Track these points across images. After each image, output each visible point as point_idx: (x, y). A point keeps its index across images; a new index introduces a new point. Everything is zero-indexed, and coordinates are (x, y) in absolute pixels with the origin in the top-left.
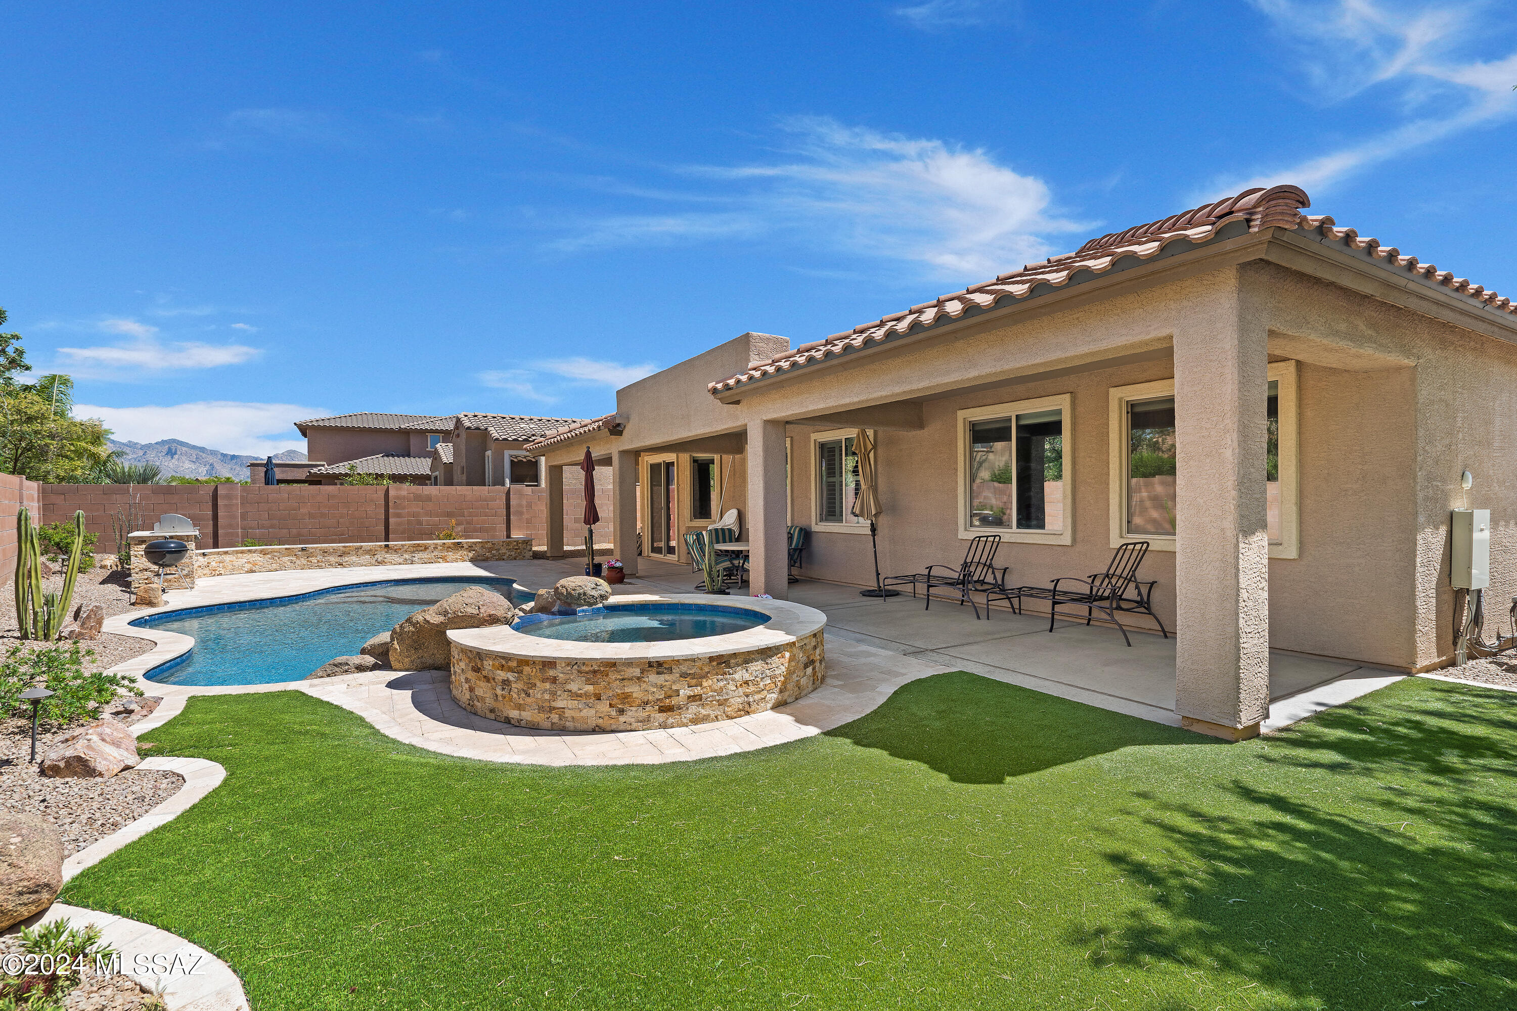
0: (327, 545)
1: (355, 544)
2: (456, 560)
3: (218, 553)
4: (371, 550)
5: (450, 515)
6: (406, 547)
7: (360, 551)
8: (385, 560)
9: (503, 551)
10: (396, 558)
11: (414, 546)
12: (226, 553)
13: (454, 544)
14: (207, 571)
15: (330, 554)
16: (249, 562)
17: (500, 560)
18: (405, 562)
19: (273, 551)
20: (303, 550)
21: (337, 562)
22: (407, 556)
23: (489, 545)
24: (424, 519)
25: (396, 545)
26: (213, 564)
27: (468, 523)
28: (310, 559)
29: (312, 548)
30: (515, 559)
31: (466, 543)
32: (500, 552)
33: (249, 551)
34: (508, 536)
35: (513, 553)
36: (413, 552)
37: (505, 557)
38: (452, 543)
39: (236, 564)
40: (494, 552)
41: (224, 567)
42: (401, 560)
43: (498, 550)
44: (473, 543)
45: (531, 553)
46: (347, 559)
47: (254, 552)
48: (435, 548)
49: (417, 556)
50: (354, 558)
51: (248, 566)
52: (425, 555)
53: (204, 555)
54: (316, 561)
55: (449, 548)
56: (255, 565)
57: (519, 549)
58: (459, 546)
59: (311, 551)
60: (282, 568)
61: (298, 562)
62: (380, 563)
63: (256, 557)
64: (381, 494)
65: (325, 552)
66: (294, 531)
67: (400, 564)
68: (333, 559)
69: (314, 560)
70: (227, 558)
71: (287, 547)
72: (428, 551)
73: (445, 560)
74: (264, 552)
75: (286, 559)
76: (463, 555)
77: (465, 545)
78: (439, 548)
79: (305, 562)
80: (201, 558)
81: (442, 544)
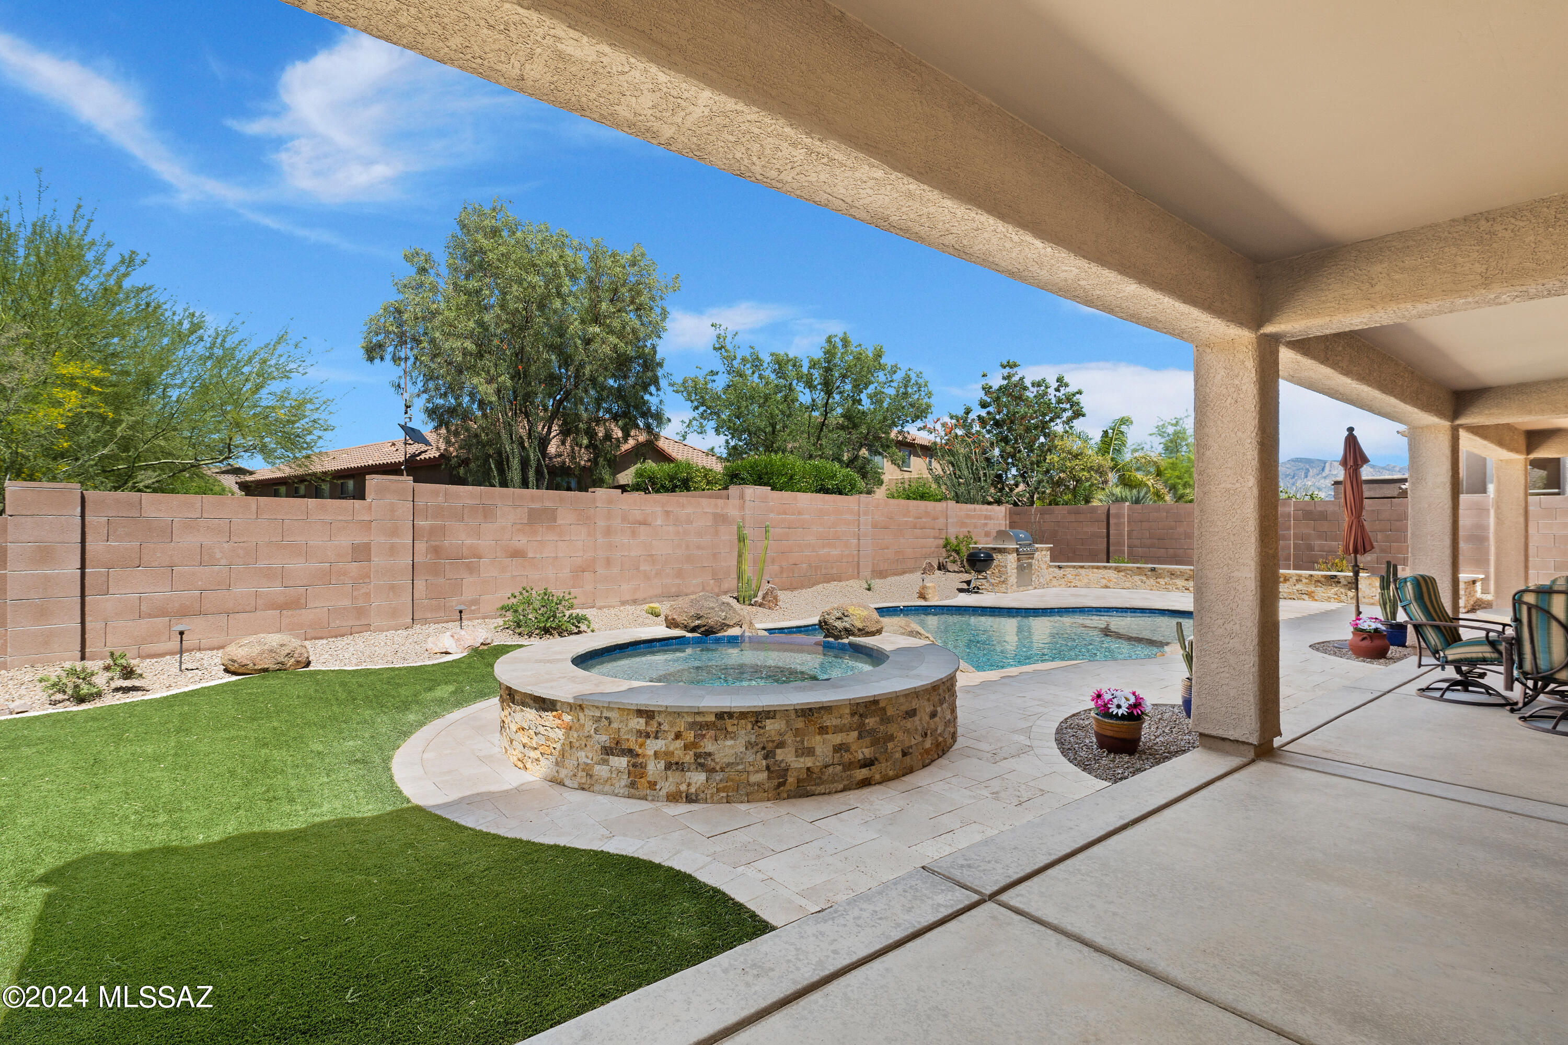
0: (1173, 567)
3: (1074, 567)
12: (1082, 567)
13: (1326, 577)
14: (1063, 581)
15: (1177, 577)
16: (1104, 578)
19: (1125, 570)
20: (1153, 570)
21: (1183, 586)
24: (1317, 543)
26: (1069, 576)
28: (1158, 580)
29: (1161, 569)
31: (1345, 577)
33: (1105, 567)
38: (1322, 576)
39: (1092, 578)
41: (1080, 580)
48: (1299, 580)
51: (1104, 582)
53: (1060, 567)
54: (1164, 583)
56: (1110, 581)
58: (1333, 580)
59: (1160, 571)
60: (1135, 587)
61: (1147, 581)
63: (1112, 574)
65: (1172, 574)
66: (1171, 551)
68: (1180, 582)
69: (1162, 581)
70: (1083, 572)
71: (1138, 565)
72: (1288, 583)
73: (1310, 595)
74: (1118, 570)
75: (1137, 578)
76: (1339, 593)
77: (1342, 580)
78: (1304, 581)
79: (1154, 583)
80: (1057, 570)
81: (1311, 576)
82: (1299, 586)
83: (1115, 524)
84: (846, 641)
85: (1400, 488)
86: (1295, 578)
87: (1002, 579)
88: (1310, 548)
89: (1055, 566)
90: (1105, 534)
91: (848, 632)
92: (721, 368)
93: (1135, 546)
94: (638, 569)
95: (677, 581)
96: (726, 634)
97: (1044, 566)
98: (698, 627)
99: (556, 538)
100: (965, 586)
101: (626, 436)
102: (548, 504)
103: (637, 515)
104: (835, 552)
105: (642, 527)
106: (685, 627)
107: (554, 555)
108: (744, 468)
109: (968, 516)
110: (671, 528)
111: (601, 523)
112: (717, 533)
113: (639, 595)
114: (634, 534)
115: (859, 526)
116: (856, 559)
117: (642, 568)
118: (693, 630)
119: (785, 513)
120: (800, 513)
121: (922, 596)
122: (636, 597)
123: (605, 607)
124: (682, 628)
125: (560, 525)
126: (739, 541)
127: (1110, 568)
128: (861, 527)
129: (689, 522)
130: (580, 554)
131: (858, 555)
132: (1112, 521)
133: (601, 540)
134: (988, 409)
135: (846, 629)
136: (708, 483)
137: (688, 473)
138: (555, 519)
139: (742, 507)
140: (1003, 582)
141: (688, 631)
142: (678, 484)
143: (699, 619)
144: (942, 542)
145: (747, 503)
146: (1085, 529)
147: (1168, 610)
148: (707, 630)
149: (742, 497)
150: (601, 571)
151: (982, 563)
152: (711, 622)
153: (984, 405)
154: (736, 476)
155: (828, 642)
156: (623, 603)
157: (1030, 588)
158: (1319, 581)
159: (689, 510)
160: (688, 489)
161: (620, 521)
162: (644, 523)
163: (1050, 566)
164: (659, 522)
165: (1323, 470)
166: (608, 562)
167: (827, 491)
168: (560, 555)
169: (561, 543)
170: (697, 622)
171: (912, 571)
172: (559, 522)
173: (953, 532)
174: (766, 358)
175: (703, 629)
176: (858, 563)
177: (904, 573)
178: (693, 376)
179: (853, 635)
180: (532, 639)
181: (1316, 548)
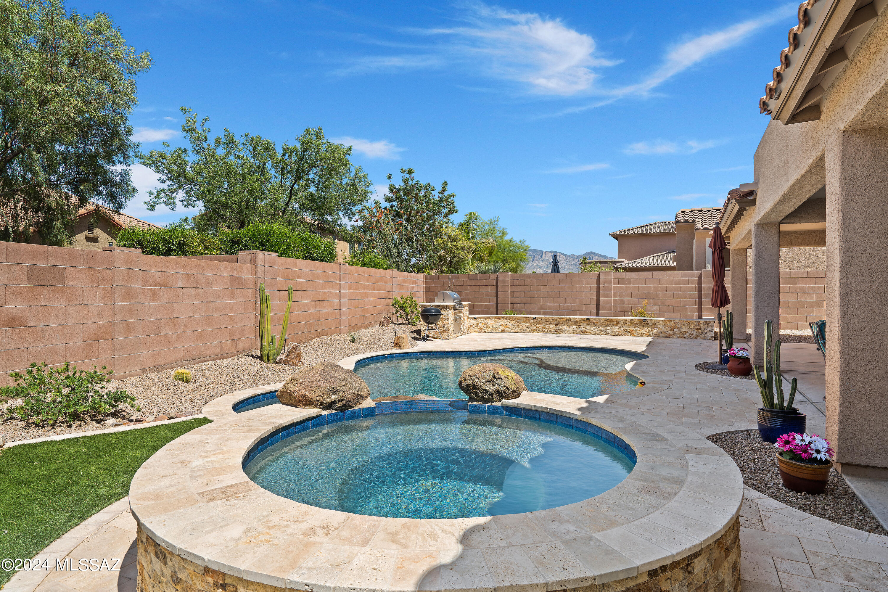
0: (548, 316)
1: (566, 317)
2: (642, 335)
3: (484, 318)
4: (577, 322)
5: (646, 296)
6: (602, 321)
7: (570, 322)
8: (587, 330)
9: (684, 329)
10: (594, 329)
11: (609, 320)
12: (489, 318)
13: (640, 320)
14: (476, 329)
15: (550, 323)
16: (502, 325)
17: (681, 337)
18: (601, 333)
19: (517, 318)
20: (534, 319)
21: (554, 329)
22: (602, 328)
23: (671, 324)
24: (627, 299)
25: (594, 319)
26: (480, 325)
27: (662, 303)
28: (538, 326)
29: (540, 318)
30: (696, 338)
31: (651, 320)
32: (682, 330)
33: (503, 317)
34: (700, 317)
35: (694, 333)
36: (607, 325)
37: (686, 336)
38: (638, 320)
39: (494, 326)
40: (675, 330)
41: (487, 327)
42: (598, 332)
43: (679, 329)
44: (657, 321)
45: (712, 334)
46: (561, 327)
47: (506, 319)
48: (625, 323)
49: (611, 329)
50: (566, 327)
51: (502, 328)
52: (616, 329)
53: (475, 318)
54: (541, 328)
55: (636, 324)
56: (506, 327)
57: (700, 329)
58: (644, 323)
59: (539, 320)
60: (521, 331)
61: (531, 327)
62: (583, 332)
63: (507, 322)
64: (594, 279)
65: (547, 321)
66: (539, 306)
67: (597, 334)
68: (552, 327)
70: (489, 321)
71: (525, 316)
72: (619, 325)
73: (632, 334)
74: (511, 319)
75: (524, 324)
76: (648, 330)
77: (649, 322)
78: (628, 323)
79: (535, 328)
80: (472, 321)
81: (632, 320)
82: (625, 327)
83: (502, 287)
84: (499, 404)
85: (614, 267)
86: (622, 322)
87: (445, 329)
88: (623, 302)
89: (472, 318)
90: (495, 294)
91: (501, 395)
92: (189, 147)
93: (515, 303)
94: (159, 334)
95: (198, 344)
96: (361, 406)
97: (466, 318)
98: (335, 402)
99: (67, 303)
100: (415, 335)
101: (83, 201)
102: (53, 262)
103: (157, 276)
104: (323, 311)
105: (163, 290)
106: (321, 405)
107: (62, 322)
108: (245, 235)
109: (404, 281)
110: (192, 291)
111: (119, 285)
112: (233, 295)
113: (161, 361)
114: (154, 296)
115: (339, 288)
116: (338, 317)
117: (162, 333)
118: (329, 407)
119: (288, 277)
120: (299, 277)
121: (398, 345)
122: (157, 363)
123: (125, 377)
124: (316, 406)
125: (69, 288)
126: (262, 302)
127: (506, 318)
128: (342, 290)
129: (209, 284)
130: (96, 320)
131: (339, 312)
132: (500, 285)
133: (119, 304)
134: (391, 204)
135: (499, 392)
136: (206, 248)
137: (185, 238)
138: (63, 281)
139: (255, 271)
140: (446, 331)
141: (324, 409)
142: (173, 247)
143: (334, 393)
144: (390, 302)
145: (260, 268)
146: (481, 291)
147: (566, 347)
148: (344, 405)
149: (253, 261)
150: (119, 338)
151: (433, 317)
152: (348, 395)
153: (388, 200)
154: (237, 242)
155: (476, 406)
156: (144, 371)
157: (460, 334)
158: (636, 323)
159: (209, 273)
160: (184, 253)
161: (140, 283)
162: (165, 285)
163: (469, 318)
164: (180, 284)
165: (542, 256)
166: (128, 328)
167: (312, 258)
168: (70, 321)
169: (71, 308)
170: (334, 397)
171: (372, 325)
172: (69, 283)
173: (397, 294)
174: (239, 139)
175: (339, 404)
176: (339, 320)
177: (367, 326)
178: (160, 150)
179: (508, 397)
180: (58, 429)
181: (626, 303)
